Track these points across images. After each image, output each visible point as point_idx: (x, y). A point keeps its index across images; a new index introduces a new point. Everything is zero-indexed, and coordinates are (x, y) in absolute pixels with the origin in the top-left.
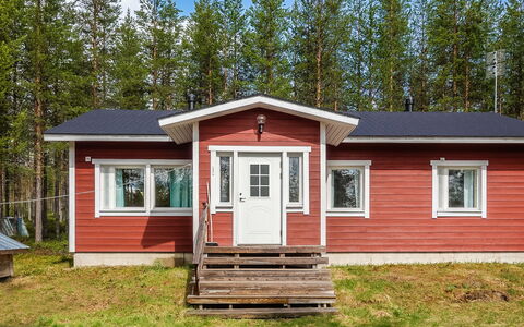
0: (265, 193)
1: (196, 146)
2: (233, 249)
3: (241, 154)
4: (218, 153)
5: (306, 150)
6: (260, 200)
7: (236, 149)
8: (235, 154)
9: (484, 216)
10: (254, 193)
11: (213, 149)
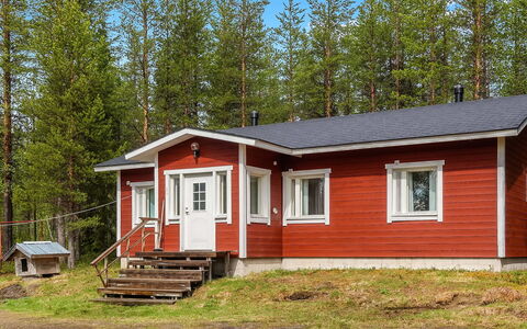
0: (203, 208)
1: (156, 171)
2: (180, 254)
3: (185, 175)
4: (171, 176)
5: (229, 168)
6: (200, 213)
7: (181, 172)
8: (181, 176)
9: (440, 219)
10: (196, 208)
11: (167, 173)
